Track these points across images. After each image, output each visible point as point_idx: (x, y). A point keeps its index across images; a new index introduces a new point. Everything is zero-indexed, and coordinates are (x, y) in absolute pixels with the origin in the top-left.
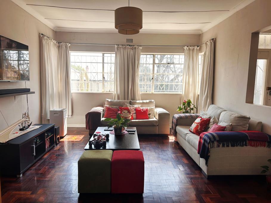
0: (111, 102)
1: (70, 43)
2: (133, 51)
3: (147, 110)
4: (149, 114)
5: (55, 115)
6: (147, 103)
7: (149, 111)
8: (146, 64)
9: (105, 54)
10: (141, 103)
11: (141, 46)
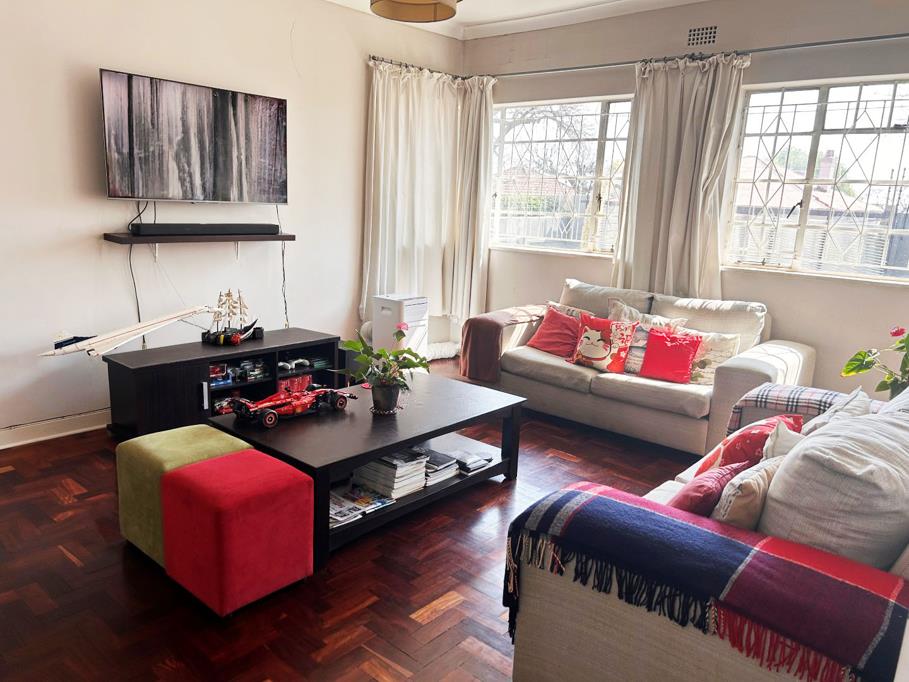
0: (575, 291)
1: (493, 77)
2: (705, 81)
3: (695, 344)
4: (703, 364)
5: (384, 312)
6: (718, 313)
7: (707, 351)
8: (777, 134)
9: (611, 105)
10: (693, 308)
11: (745, 53)
